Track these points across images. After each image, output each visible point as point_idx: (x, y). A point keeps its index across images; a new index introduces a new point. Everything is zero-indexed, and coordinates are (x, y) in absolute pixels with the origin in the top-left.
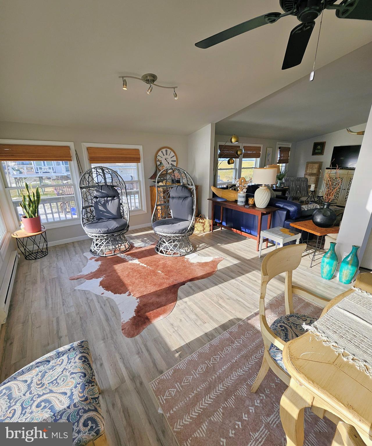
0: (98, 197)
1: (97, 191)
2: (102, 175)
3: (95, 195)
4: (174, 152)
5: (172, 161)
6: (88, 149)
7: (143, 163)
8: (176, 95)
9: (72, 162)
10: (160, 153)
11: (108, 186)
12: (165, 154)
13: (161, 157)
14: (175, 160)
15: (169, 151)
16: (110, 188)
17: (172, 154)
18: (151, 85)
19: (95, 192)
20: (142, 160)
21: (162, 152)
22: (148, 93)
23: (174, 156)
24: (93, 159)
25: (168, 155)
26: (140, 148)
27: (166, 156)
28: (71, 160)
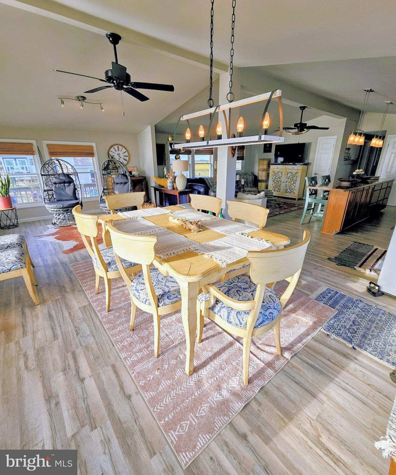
0: (56, 182)
1: (56, 178)
2: (59, 165)
3: (54, 181)
4: (126, 149)
5: (124, 156)
6: (48, 145)
7: (97, 158)
8: (102, 108)
9: (35, 156)
10: (112, 149)
11: (64, 174)
12: (117, 150)
13: (113, 153)
14: (127, 155)
15: (120, 147)
16: (66, 176)
17: (124, 150)
18: (83, 102)
19: (54, 179)
20: (96, 155)
21: (114, 148)
22: (81, 108)
23: (126, 152)
24: (52, 154)
25: (120, 151)
26: (94, 145)
27: (118, 152)
28: (34, 154)
